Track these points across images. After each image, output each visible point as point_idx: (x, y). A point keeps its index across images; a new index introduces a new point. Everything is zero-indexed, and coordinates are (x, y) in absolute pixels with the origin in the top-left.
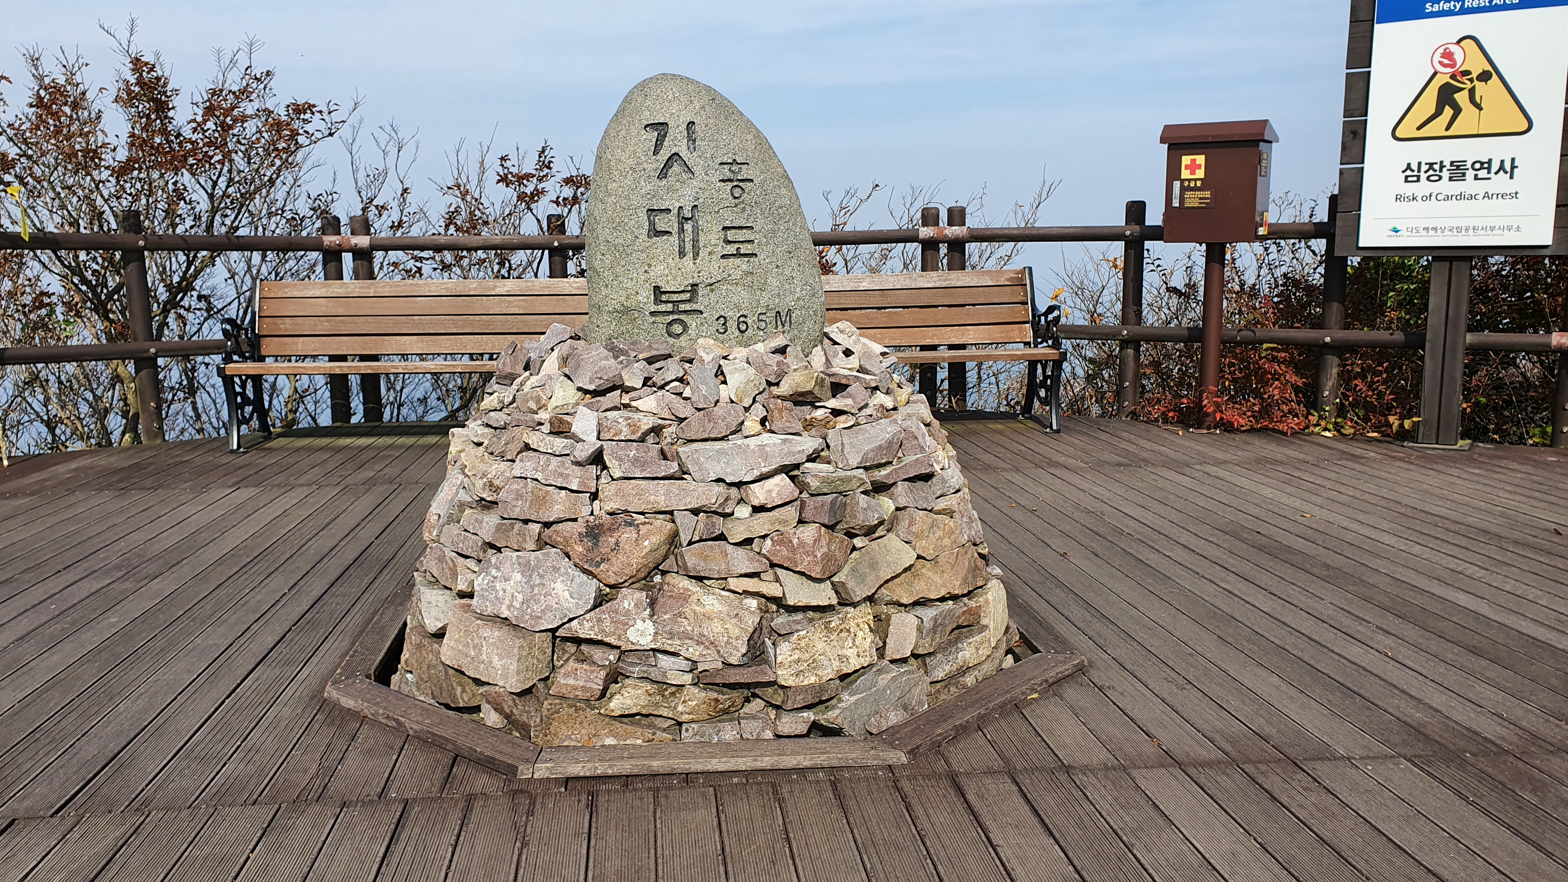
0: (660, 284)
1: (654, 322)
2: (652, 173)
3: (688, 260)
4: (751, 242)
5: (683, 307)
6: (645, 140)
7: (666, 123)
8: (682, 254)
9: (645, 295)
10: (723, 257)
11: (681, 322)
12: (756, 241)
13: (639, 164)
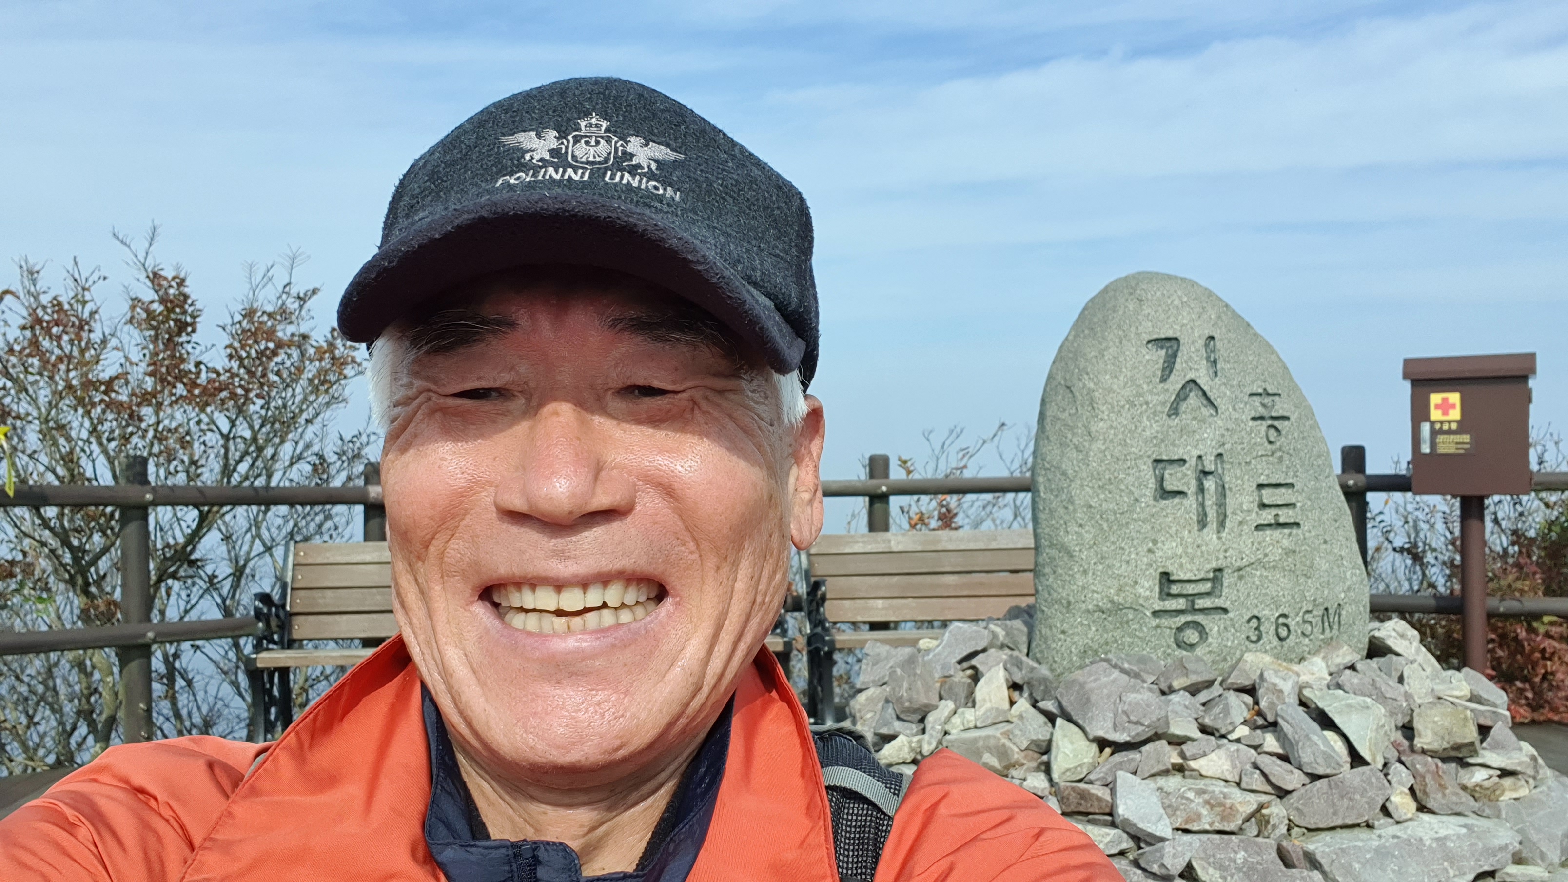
0: (1170, 569)
1: (1158, 627)
2: (1159, 408)
3: (1210, 534)
4: (1293, 505)
5: (1200, 603)
6: (1148, 361)
7: (1176, 339)
8: (1202, 523)
9: (1147, 585)
10: (1259, 527)
11: (1196, 625)
12: (1299, 505)
13: (1139, 395)
